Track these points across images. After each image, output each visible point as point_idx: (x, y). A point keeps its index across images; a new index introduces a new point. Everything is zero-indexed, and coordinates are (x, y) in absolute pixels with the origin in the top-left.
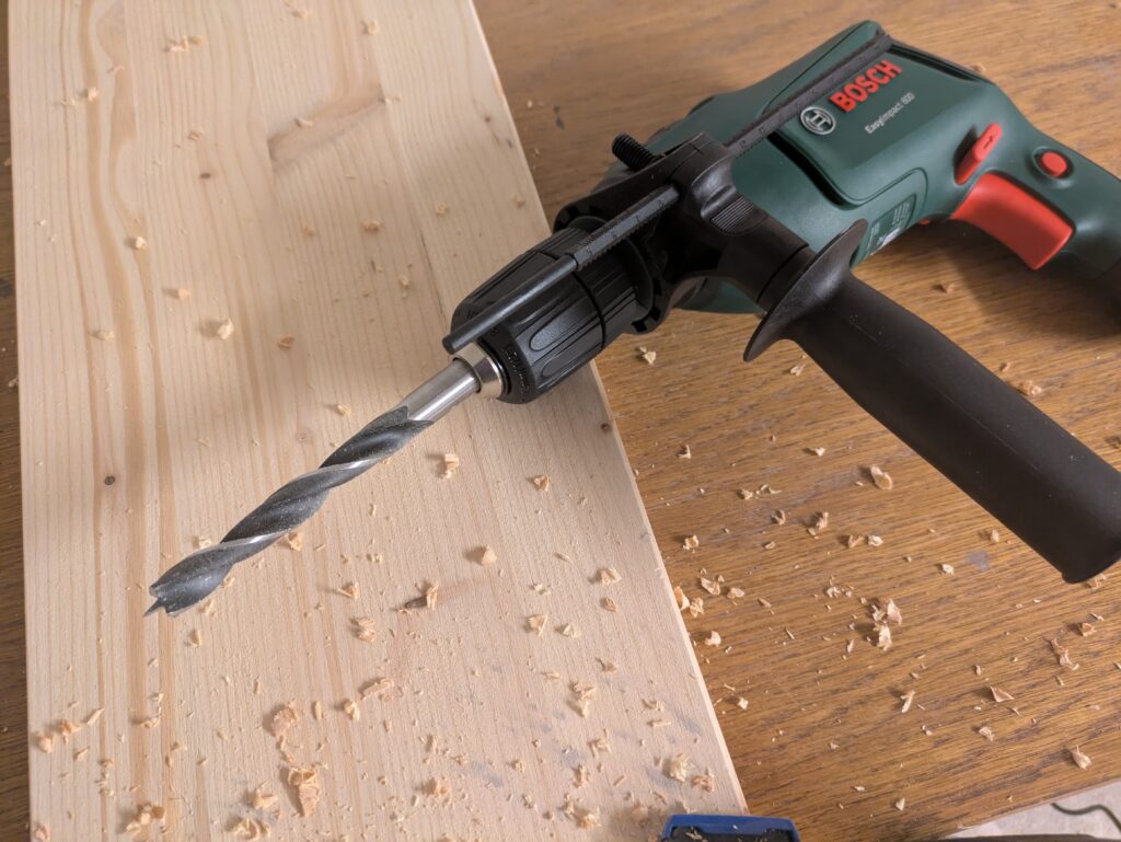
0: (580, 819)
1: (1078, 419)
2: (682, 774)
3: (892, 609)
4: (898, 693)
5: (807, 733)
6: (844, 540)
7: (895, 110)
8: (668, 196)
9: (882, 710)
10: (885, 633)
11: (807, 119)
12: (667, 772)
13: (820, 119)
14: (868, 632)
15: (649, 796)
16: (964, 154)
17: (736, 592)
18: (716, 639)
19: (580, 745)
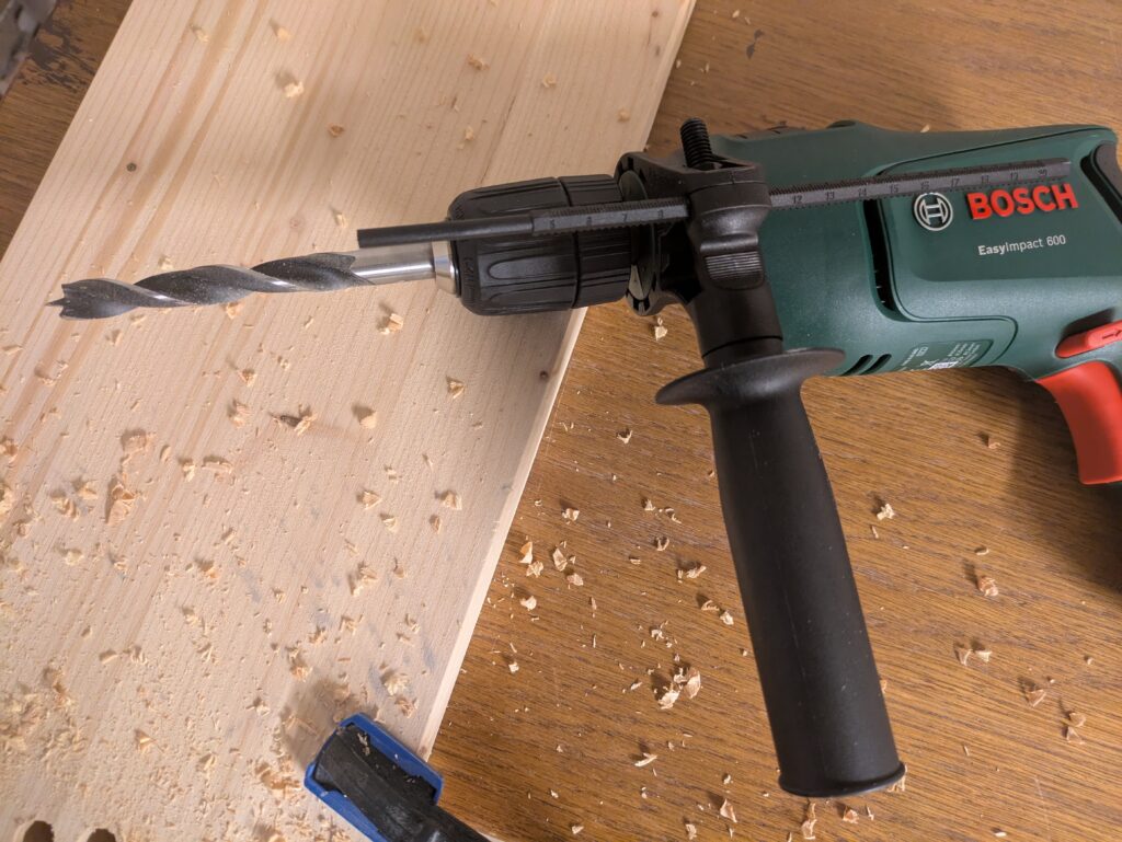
0: (297, 664)
1: (1010, 643)
2: (393, 689)
3: (695, 682)
4: (644, 748)
5: (548, 725)
6: (702, 599)
7: (1031, 245)
8: (677, 211)
9: (619, 751)
10: (671, 697)
11: (923, 203)
12: (384, 679)
13: (937, 211)
14: (660, 684)
15: (358, 685)
16: (1078, 331)
17: (577, 580)
18: (531, 604)
19: (335, 614)
